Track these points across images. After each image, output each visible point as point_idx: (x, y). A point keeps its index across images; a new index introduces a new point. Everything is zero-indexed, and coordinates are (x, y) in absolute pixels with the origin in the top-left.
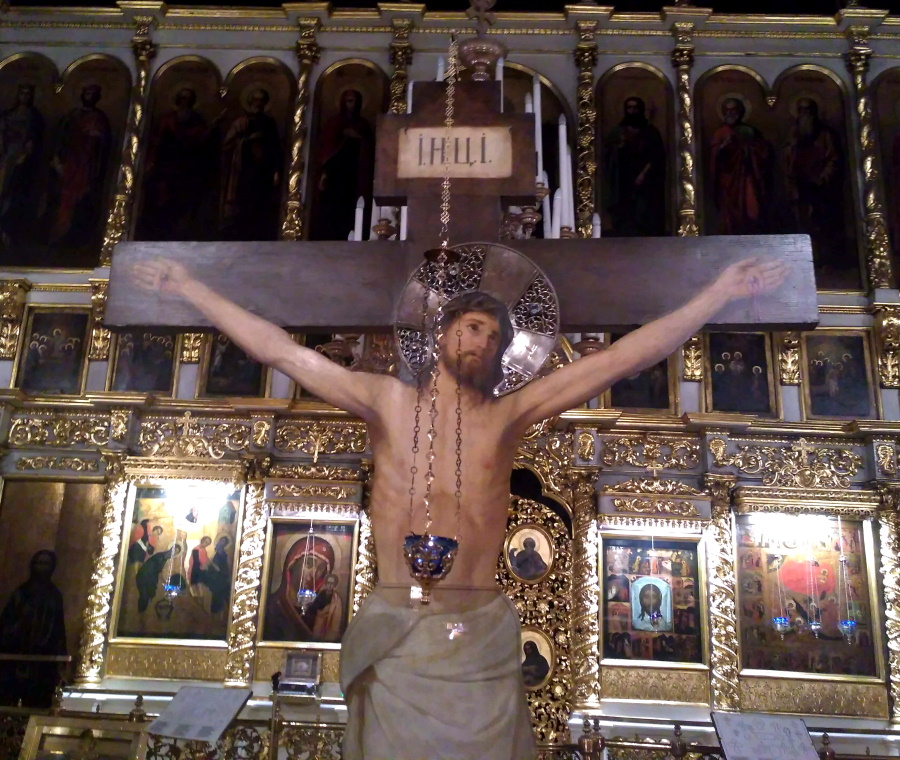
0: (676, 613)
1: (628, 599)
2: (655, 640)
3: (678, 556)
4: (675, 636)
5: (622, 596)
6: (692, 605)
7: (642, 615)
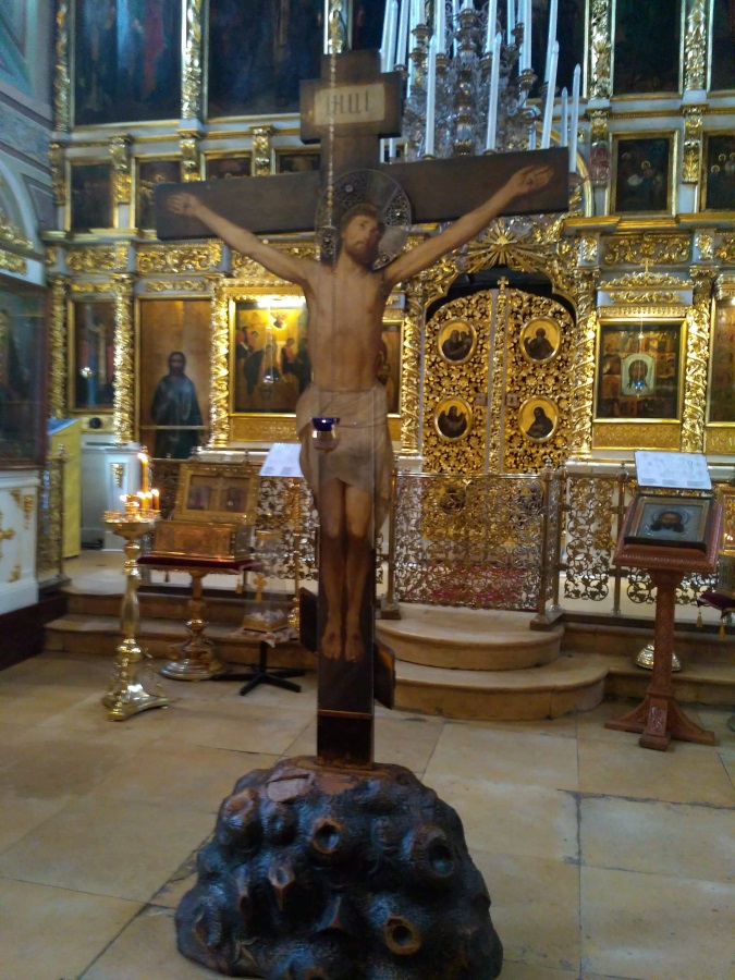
0: (658, 381)
1: (619, 372)
2: (639, 402)
3: (664, 336)
4: (656, 399)
5: (615, 370)
6: (672, 374)
7: (630, 384)
